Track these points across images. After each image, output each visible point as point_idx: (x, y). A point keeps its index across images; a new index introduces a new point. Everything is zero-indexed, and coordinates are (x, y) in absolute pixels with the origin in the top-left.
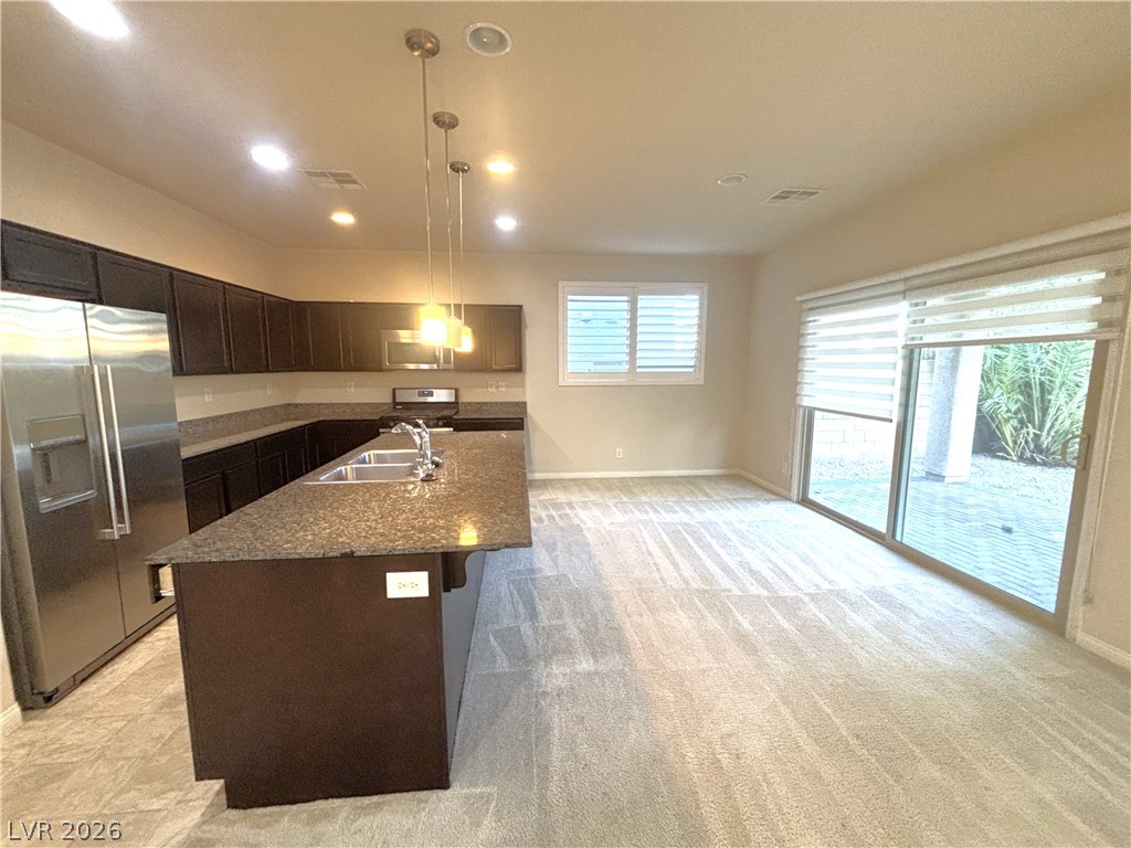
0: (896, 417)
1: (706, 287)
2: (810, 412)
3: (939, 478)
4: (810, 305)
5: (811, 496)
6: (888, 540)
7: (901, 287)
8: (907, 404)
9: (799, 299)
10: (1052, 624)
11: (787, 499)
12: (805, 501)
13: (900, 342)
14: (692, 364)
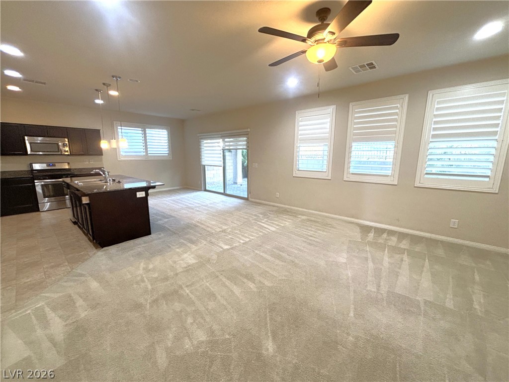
0: (222, 165)
1: (169, 128)
2: (204, 166)
3: (236, 183)
4: (201, 137)
5: (207, 189)
6: (224, 194)
7: (220, 136)
8: (224, 163)
9: (198, 135)
10: (246, 199)
11: (202, 191)
12: (206, 190)
13: (222, 148)
14: (167, 152)
